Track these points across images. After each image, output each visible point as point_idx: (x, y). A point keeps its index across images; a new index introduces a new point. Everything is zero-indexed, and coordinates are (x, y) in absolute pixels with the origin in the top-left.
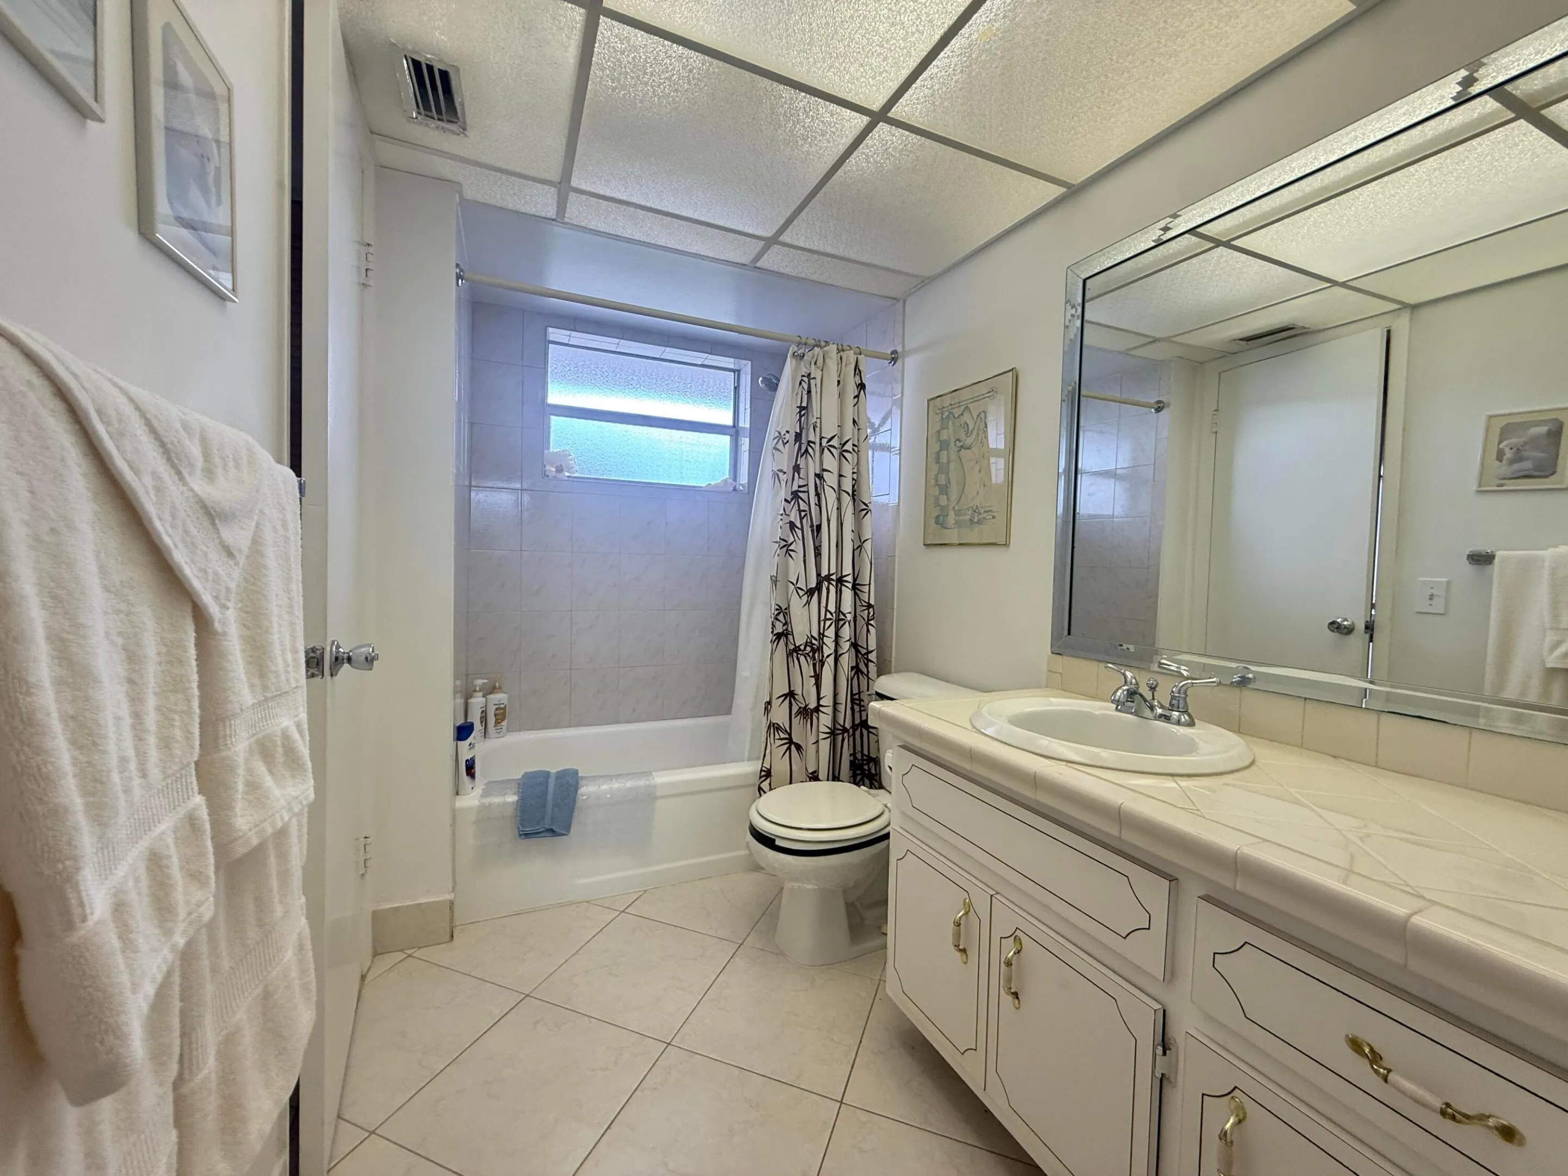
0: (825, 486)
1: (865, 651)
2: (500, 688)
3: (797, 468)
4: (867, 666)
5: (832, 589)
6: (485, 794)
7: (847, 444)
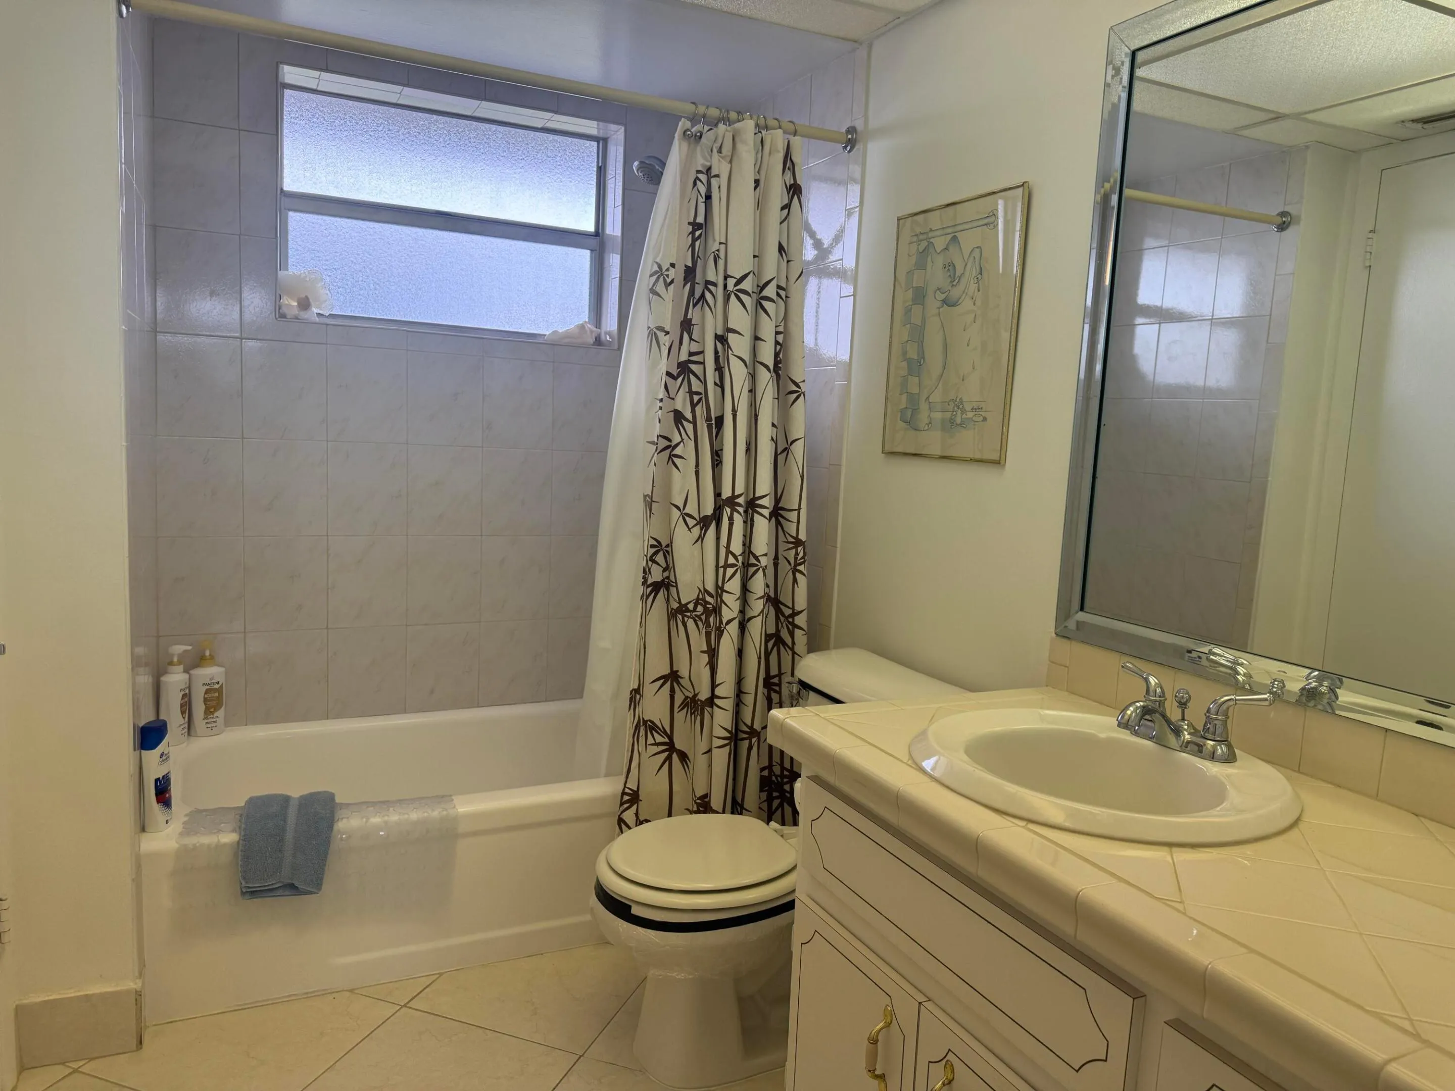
0: (730, 356)
1: (790, 611)
2: (212, 657)
3: (686, 325)
4: (792, 635)
5: (738, 520)
6: (189, 829)
7: (767, 289)
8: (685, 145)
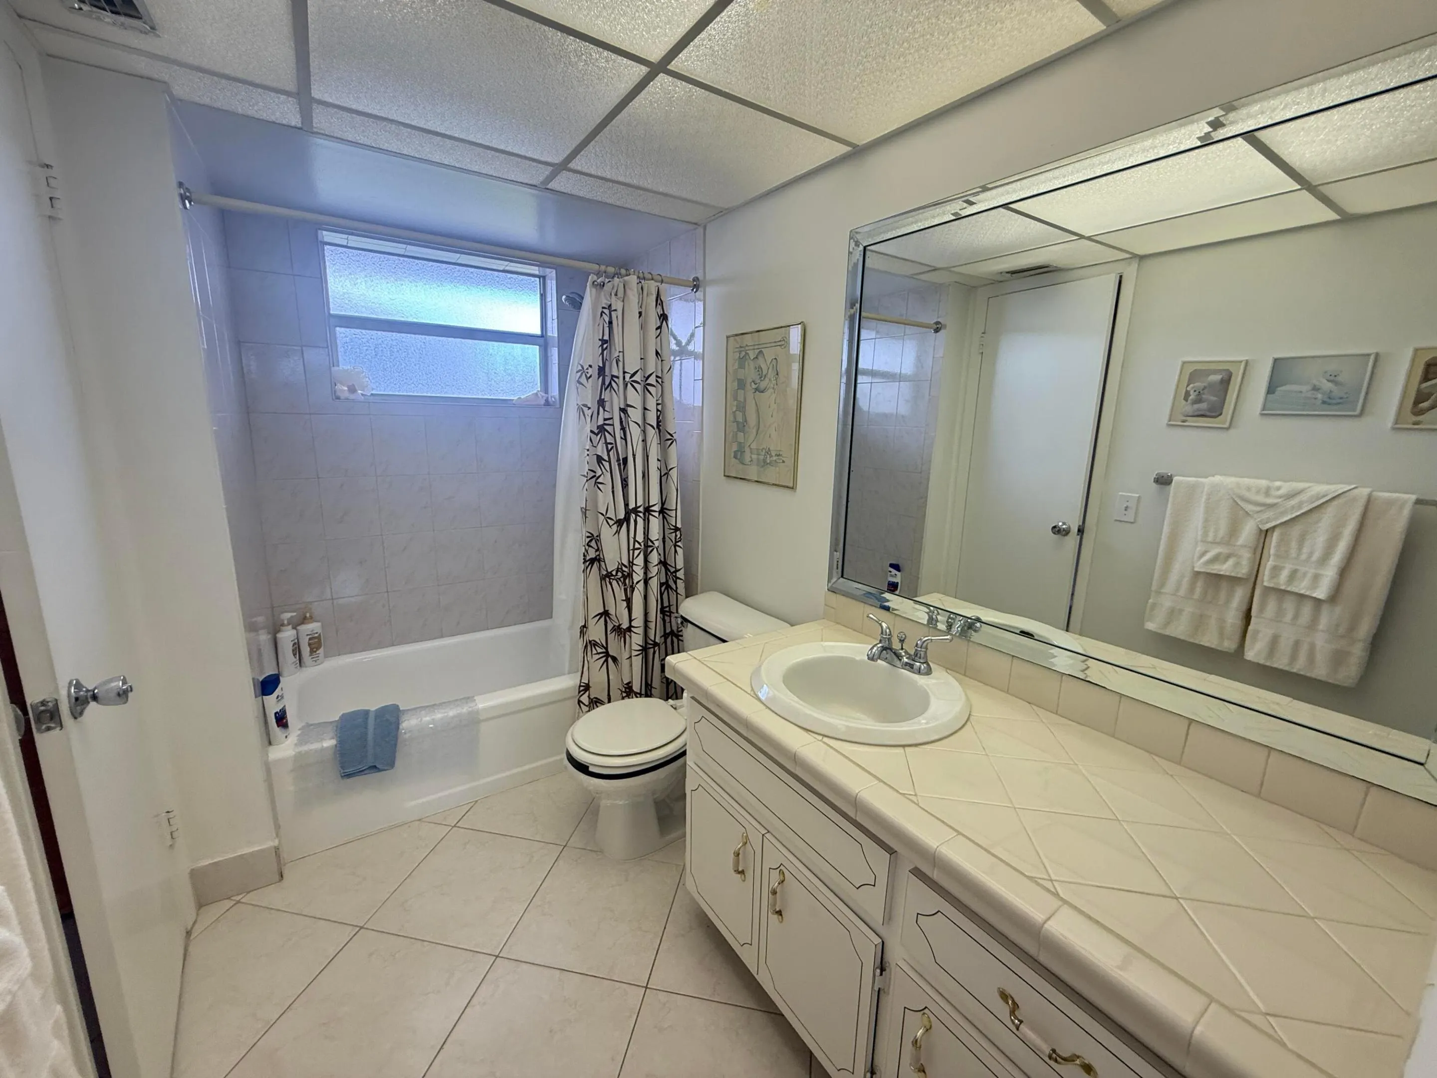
0: (630, 422)
1: (674, 569)
2: (311, 617)
3: (601, 403)
4: (675, 583)
5: (640, 521)
6: (302, 741)
7: (650, 379)
8: (594, 290)
